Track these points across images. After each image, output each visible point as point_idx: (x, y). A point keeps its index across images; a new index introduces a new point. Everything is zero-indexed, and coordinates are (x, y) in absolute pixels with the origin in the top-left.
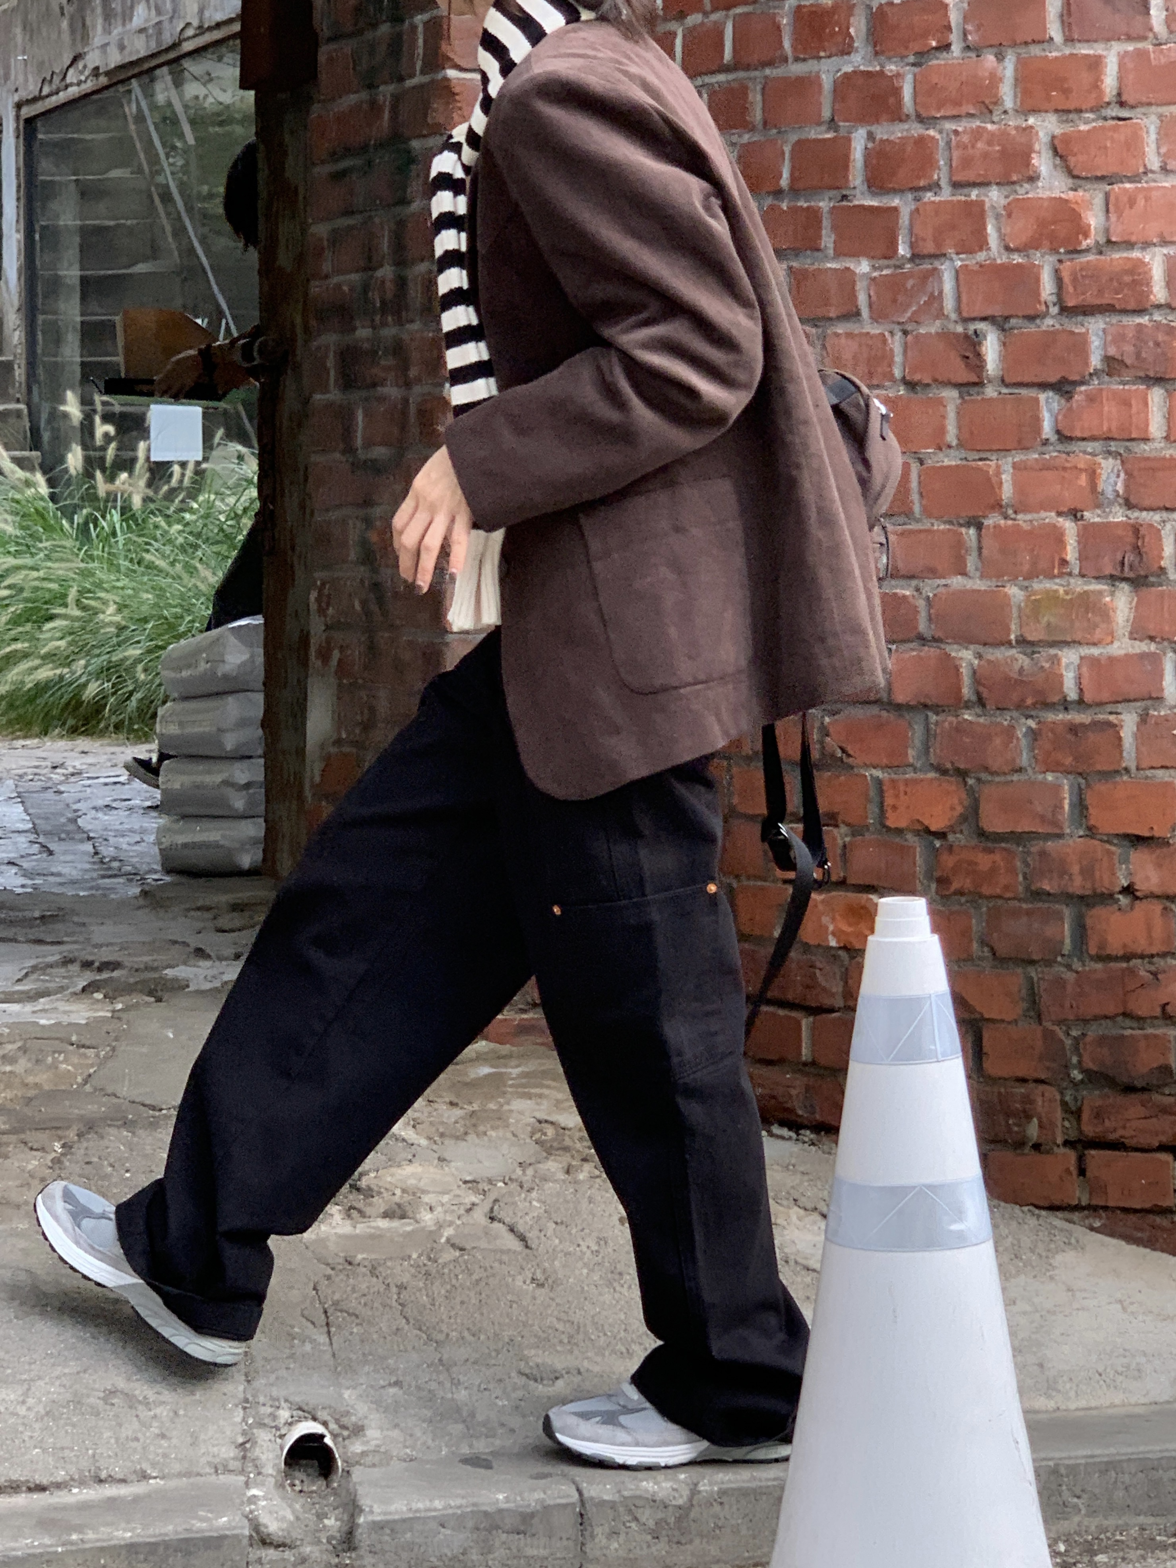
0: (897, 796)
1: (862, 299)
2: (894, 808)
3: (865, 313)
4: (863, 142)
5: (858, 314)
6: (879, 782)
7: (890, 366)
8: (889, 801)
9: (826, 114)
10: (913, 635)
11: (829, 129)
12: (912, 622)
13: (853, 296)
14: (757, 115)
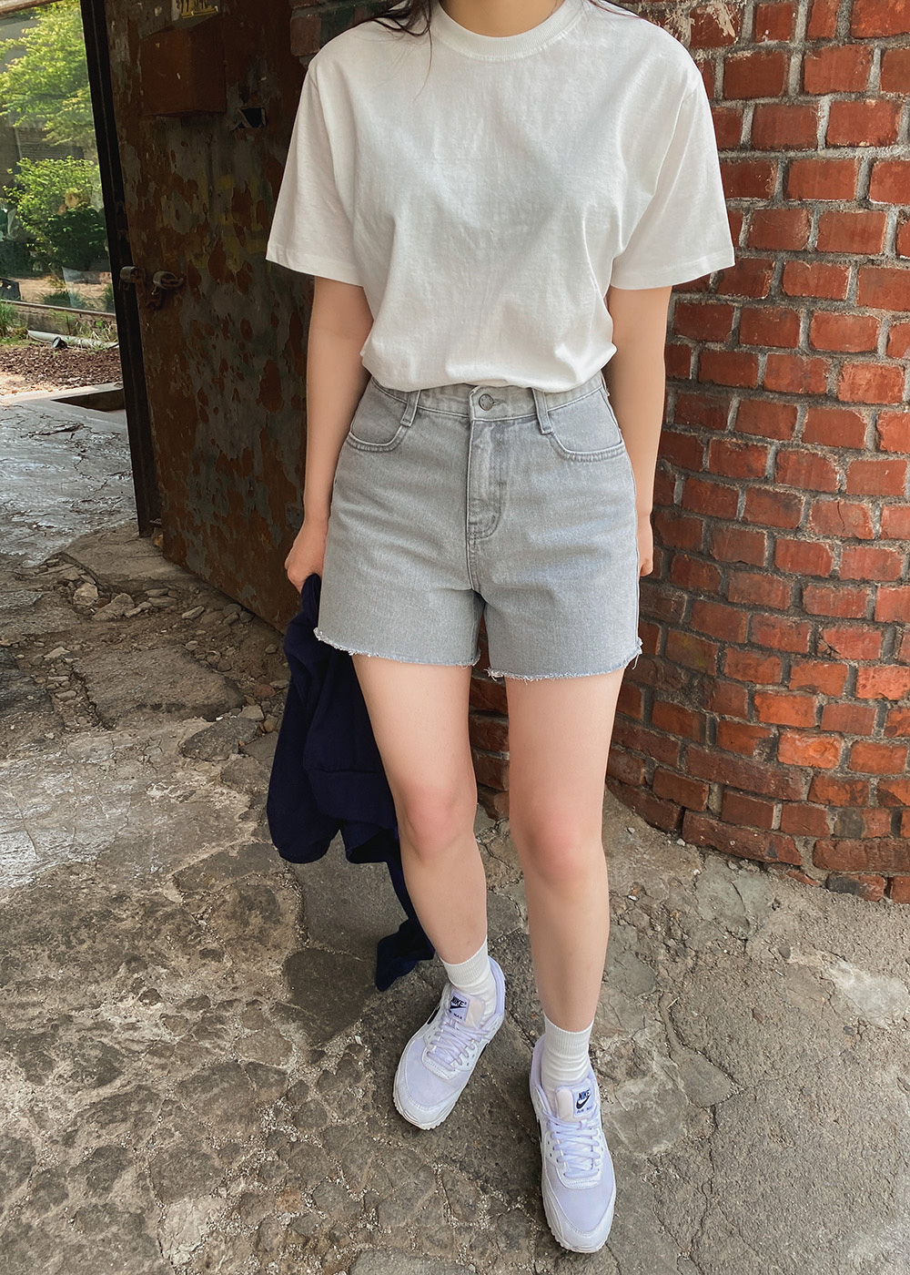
0: (867, 679)
1: (881, 341)
2: (864, 686)
3: (881, 350)
4: (895, 218)
5: (875, 350)
6: (856, 671)
7: (900, 391)
8: (861, 681)
9: (859, 191)
10: (896, 578)
11: (860, 206)
12: (896, 569)
13: (873, 336)
14: (777, 187)
